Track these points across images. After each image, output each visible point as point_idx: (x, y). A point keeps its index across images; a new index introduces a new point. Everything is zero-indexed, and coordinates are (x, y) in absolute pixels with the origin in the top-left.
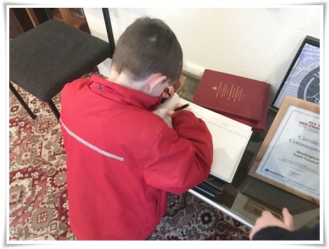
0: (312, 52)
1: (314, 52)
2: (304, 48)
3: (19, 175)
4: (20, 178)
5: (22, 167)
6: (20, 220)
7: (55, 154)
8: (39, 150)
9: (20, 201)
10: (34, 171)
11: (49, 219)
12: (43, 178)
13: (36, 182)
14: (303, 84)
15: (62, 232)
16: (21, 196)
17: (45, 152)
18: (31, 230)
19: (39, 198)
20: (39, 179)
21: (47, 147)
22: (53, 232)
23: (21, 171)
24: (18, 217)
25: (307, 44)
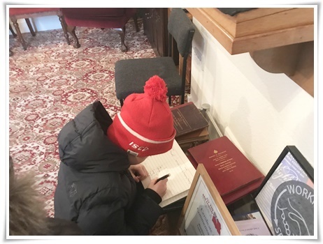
0: (291, 162)
1: (292, 164)
2: (287, 156)
14: (278, 191)
25: (289, 153)
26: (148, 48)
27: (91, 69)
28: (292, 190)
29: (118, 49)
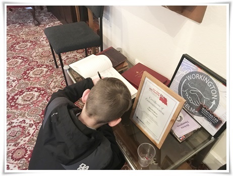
0: (186, 63)
2: (183, 61)
3: (36, 89)
4: (36, 91)
5: (39, 87)
6: (24, 109)
7: (56, 87)
8: (50, 82)
9: (29, 101)
10: (43, 90)
11: (36, 114)
12: (45, 95)
13: (41, 96)
15: (38, 121)
16: (31, 99)
17: (53, 84)
18: (26, 115)
19: (38, 103)
20: (43, 95)
21: (55, 82)
22: (35, 120)
23: (38, 88)
24: (24, 107)
25: (185, 59)
26: (55, 21)
27: (14, 41)
28: (189, 78)
29: (31, 24)
